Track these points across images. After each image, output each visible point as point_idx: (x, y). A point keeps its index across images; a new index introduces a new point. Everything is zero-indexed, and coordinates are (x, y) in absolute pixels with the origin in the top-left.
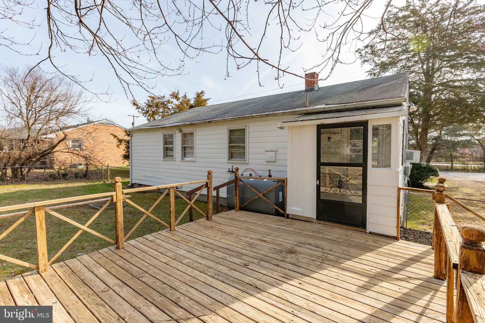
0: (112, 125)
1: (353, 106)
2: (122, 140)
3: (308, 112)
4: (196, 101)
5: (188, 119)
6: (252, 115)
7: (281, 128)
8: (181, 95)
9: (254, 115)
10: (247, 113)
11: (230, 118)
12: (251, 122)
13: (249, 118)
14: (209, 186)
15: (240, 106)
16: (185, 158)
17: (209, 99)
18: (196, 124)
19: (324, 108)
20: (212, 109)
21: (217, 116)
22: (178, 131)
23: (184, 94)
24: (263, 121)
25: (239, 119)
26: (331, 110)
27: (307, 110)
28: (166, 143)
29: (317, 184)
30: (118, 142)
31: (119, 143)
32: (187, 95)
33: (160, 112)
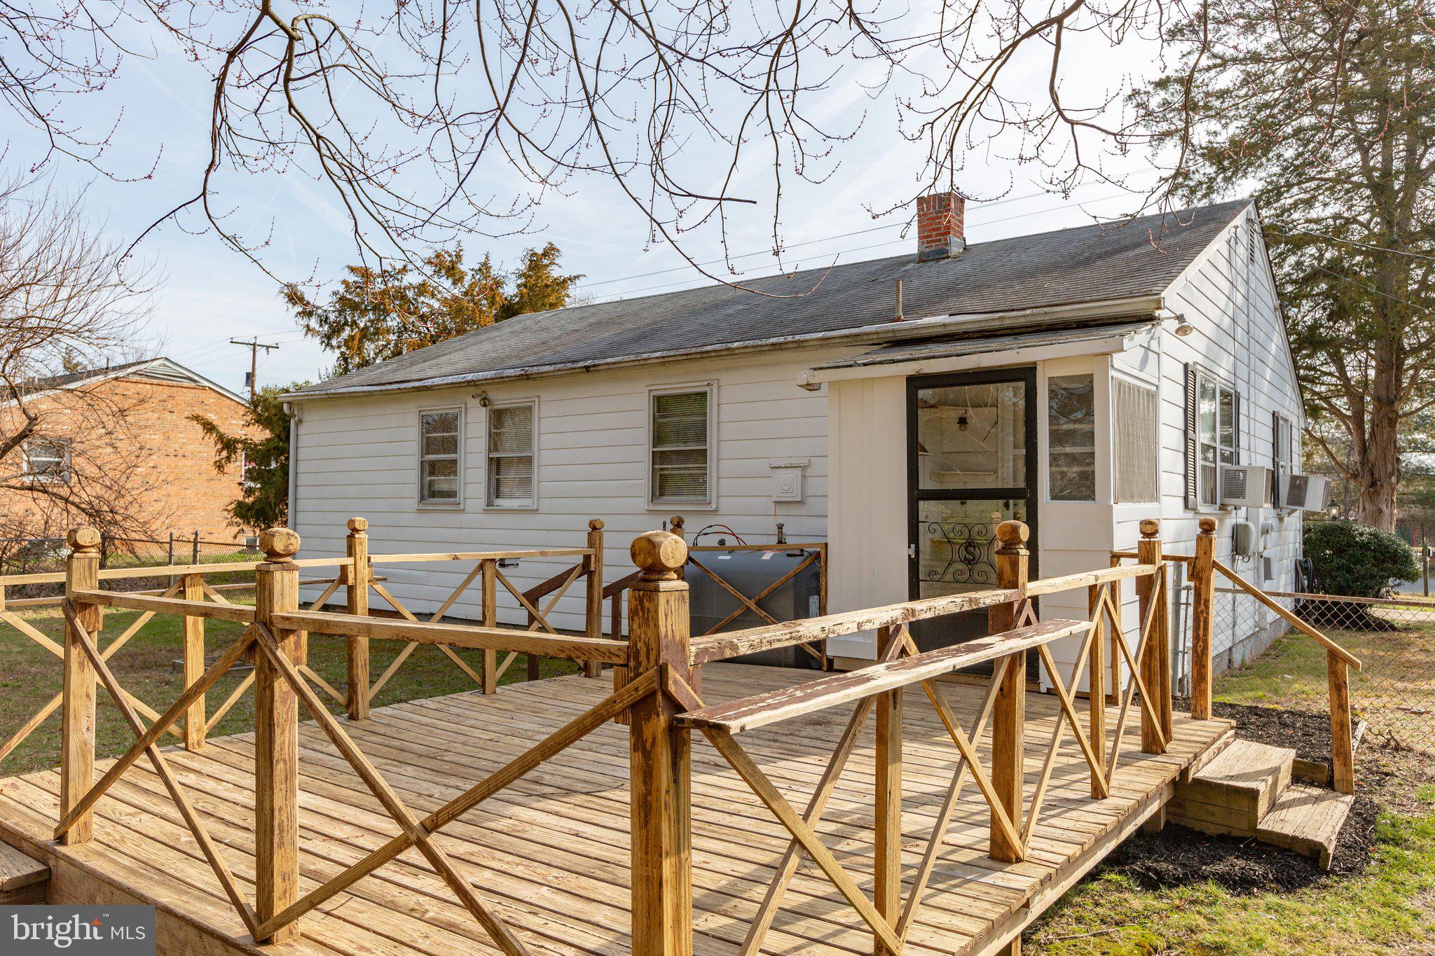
0: (186, 383)
1: (1022, 321)
2: (236, 441)
3: (899, 336)
4: (525, 286)
5: (510, 357)
6: (729, 345)
7: (810, 387)
8: (468, 265)
9: (736, 345)
10: (714, 340)
11: (658, 354)
12: (727, 369)
13: (718, 354)
14: (592, 569)
15: (694, 313)
16: (499, 502)
17: (577, 277)
18: (540, 377)
19: (944, 325)
20: (593, 320)
21: (614, 347)
22: (477, 400)
23: (483, 260)
24: (765, 365)
25: (688, 358)
26: (965, 333)
27: (894, 331)
28: (428, 446)
29: (909, 556)
30: (223, 449)
31: (224, 454)
32: (492, 263)
33: (388, 331)
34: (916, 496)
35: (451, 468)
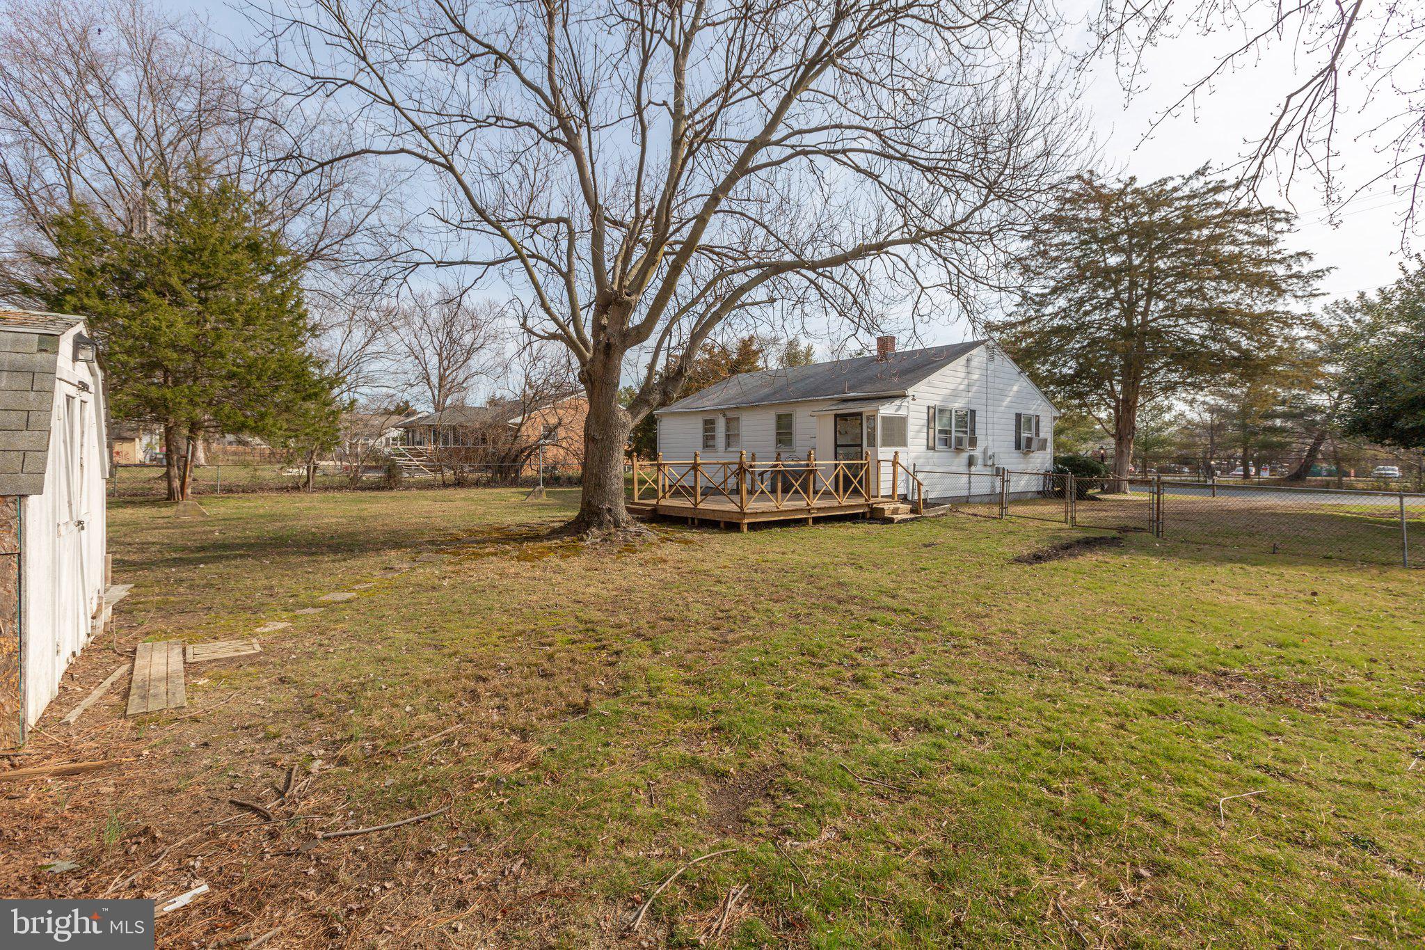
9: (800, 399)
11: (777, 402)
12: (798, 407)
13: (796, 401)
16: (729, 449)
18: (742, 408)
22: (722, 415)
25: (787, 403)
28: (706, 430)
34: (837, 446)
35: (713, 437)
